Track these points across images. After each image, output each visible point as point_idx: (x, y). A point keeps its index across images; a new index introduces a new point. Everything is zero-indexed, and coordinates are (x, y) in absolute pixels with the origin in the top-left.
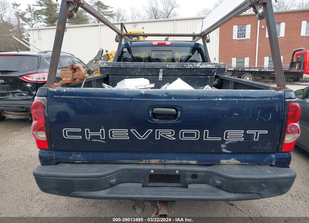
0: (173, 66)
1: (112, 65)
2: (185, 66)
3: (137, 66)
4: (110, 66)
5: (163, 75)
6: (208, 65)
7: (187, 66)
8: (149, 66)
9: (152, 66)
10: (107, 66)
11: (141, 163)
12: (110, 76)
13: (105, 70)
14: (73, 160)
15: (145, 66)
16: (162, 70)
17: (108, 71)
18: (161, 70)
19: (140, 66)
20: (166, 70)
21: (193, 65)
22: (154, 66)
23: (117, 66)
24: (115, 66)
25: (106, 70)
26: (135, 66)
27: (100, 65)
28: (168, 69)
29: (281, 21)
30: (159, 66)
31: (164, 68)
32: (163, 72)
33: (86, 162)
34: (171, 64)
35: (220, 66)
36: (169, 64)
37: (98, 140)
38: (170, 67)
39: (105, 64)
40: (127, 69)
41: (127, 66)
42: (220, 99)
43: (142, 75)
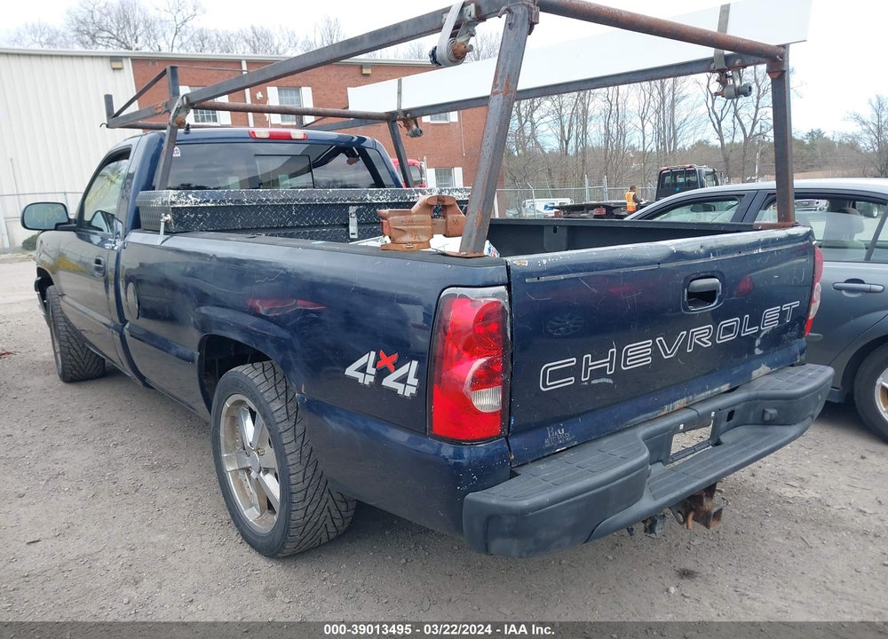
0: (381, 197)
1: (215, 201)
2: (408, 196)
3: (290, 200)
4: (209, 205)
5: (359, 224)
8: (323, 200)
9: (330, 199)
10: (200, 203)
11: (663, 413)
13: (192, 216)
14: (552, 448)
15: (310, 200)
16: (355, 208)
17: (201, 220)
18: (352, 210)
19: (297, 200)
20: (364, 210)
22: (337, 199)
23: (231, 201)
24: (224, 201)
25: (196, 216)
26: (283, 200)
27: (174, 202)
28: (370, 205)
29: (300, 83)
30: (349, 199)
31: (359, 205)
32: (358, 213)
33: (576, 443)
34: (377, 192)
36: (372, 194)
37: (602, 380)
38: (375, 201)
39: (193, 199)
40: (260, 210)
41: (262, 200)
42: (760, 251)
43: (304, 227)
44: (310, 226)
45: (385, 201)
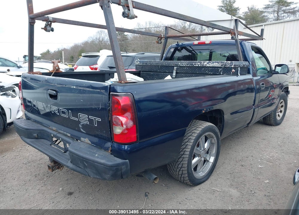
0: (183, 64)
2: (194, 64)
3: (157, 64)
4: (141, 64)
5: (176, 73)
6: (215, 64)
7: (195, 65)
8: (166, 64)
9: (168, 64)
12: (141, 72)
13: (139, 67)
15: (163, 64)
18: (175, 68)
20: (179, 68)
21: (201, 63)
22: (170, 64)
23: (145, 63)
26: (156, 64)
28: (180, 66)
30: (173, 64)
31: (177, 66)
32: (177, 69)
35: (226, 65)
36: (181, 63)
39: (138, 62)
40: (152, 67)
41: (151, 64)
42: (74, 87)
43: (162, 72)
44: (163, 72)
45: (184, 65)
